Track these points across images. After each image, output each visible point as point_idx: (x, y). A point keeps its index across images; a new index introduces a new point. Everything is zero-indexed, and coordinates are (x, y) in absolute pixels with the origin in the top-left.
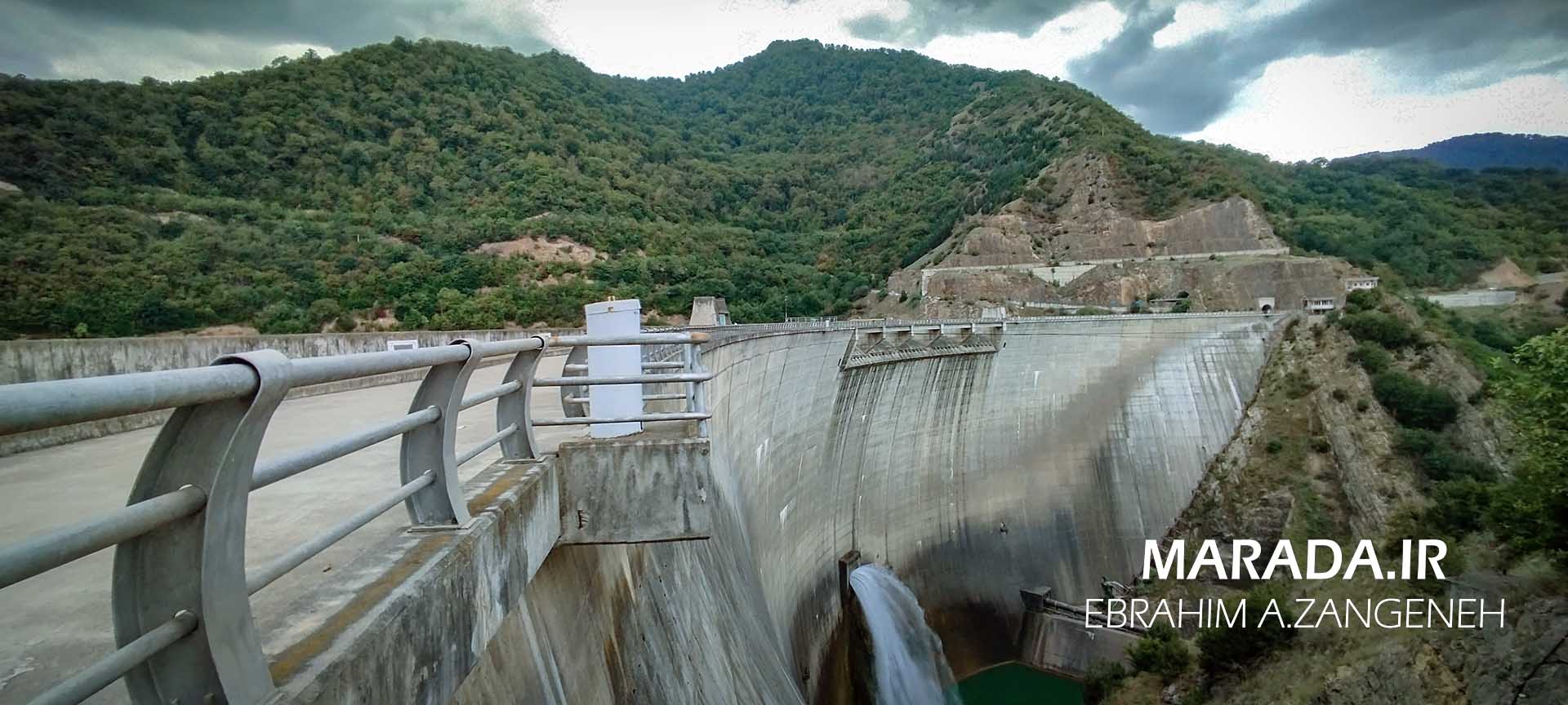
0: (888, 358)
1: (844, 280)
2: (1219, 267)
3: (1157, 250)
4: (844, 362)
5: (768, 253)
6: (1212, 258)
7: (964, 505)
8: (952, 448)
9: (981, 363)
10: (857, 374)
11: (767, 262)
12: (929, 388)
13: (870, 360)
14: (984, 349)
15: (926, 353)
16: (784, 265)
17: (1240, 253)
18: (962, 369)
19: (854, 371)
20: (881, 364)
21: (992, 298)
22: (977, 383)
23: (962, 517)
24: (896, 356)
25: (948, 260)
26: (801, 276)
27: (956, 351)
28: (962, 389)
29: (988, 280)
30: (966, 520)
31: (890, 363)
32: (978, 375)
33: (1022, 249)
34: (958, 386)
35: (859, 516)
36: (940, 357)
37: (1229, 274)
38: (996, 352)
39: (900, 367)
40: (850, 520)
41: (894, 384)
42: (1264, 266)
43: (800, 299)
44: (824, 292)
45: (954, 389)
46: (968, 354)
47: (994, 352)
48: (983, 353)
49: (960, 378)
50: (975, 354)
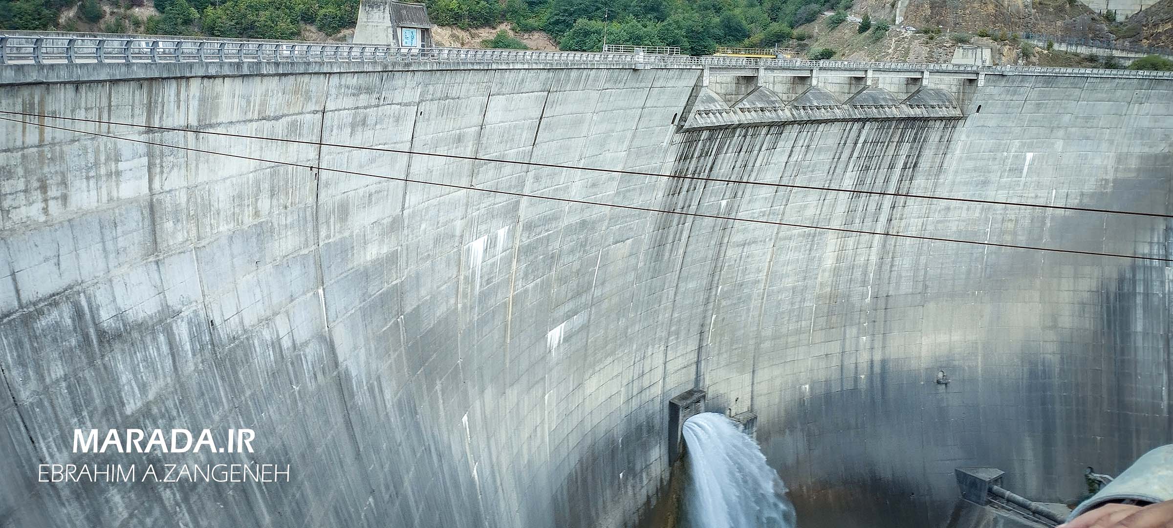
0: (769, 116)
4: (683, 119)
7: (884, 340)
8: (874, 258)
9: (934, 135)
10: (710, 139)
12: (841, 166)
13: (735, 118)
14: (943, 112)
15: (839, 114)
18: (901, 141)
19: (705, 135)
20: (756, 126)
22: (924, 164)
23: (878, 357)
24: (786, 114)
27: (895, 112)
28: (898, 171)
30: (884, 362)
31: (771, 125)
32: (928, 153)
34: (891, 167)
35: (709, 341)
36: (864, 121)
38: (963, 118)
39: (791, 133)
41: (780, 157)
45: (884, 171)
46: (915, 119)
47: (958, 119)
48: (941, 119)
49: (895, 156)
50: (926, 120)
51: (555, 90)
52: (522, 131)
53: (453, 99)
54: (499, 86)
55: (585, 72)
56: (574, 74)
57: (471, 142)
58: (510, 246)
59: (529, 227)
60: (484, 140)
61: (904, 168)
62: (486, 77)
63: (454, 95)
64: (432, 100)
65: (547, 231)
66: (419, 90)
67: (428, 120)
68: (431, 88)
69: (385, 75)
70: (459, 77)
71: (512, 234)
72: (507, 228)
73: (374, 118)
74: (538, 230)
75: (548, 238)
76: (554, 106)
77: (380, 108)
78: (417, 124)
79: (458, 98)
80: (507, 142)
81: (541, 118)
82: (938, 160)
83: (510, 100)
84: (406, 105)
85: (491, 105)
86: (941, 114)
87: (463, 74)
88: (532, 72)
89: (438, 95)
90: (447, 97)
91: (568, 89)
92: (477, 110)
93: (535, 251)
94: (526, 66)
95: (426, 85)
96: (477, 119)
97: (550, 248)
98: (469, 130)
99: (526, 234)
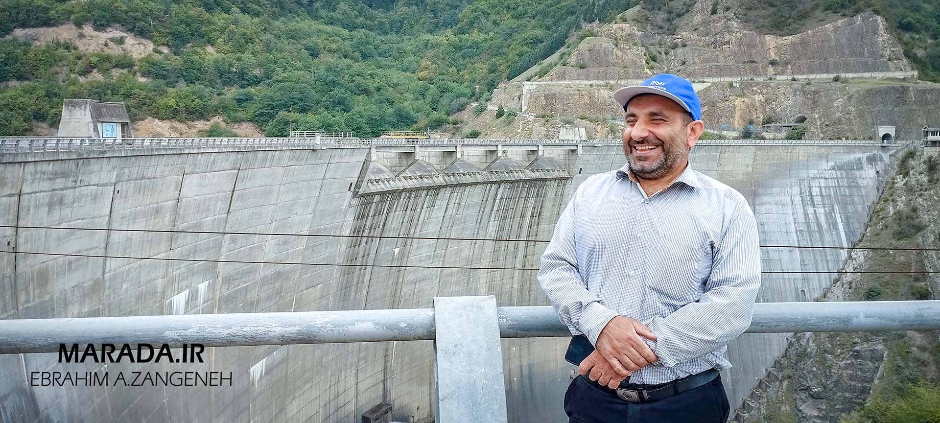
0: (427, 182)
1: (444, 91)
2: (843, 89)
3: (779, 69)
4: (358, 186)
6: (836, 79)
7: (529, 350)
8: (516, 286)
9: (551, 190)
10: (381, 201)
12: (486, 217)
13: (400, 185)
14: (555, 174)
15: (480, 178)
18: (527, 197)
19: (377, 198)
20: (417, 190)
22: (546, 213)
23: (525, 363)
24: (440, 180)
25: (552, 72)
27: (521, 176)
30: (530, 366)
31: (429, 188)
32: (548, 204)
34: (523, 216)
36: (499, 183)
37: (850, 98)
38: (570, 178)
39: (445, 194)
40: (379, 367)
41: (438, 213)
42: (888, 91)
45: (517, 219)
46: (536, 180)
48: (555, 179)
49: (525, 208)
50: (545, 180)
51: (244, 168)
52: (217, 202)
53: (149, 179)
54: (192, 167)
55: (270, 153)
56: (260, 155)
57: (169, 214)
58: (211, 297)
59: (228, 280)
60: (181, 211)
61: (532, 216)
62: (180, 160)
63: (149, 175)
64: (128, 180)
65: (245, 282)
66: (115, 173)
67: (126, 197)
68: (127, 171)
69: (81, 162)
70: (154, 160)
71: (212, 288)
72: (207, 282)
73: (71, 198)
74: (236, 282)
75: (246, 289)
76: (245, 180)
77: (77, 190)
78: (114, 201)
79: (154, 178)
80: (202, 212)
81: (233, 191)
82: (556, 210)
83: (204, 178)
84: (103, 185)
85: (187, 181)
86: (554, 176)
87: (157, 159)
88: (222, 154)
89: (135, 176)
90: (143, 178)
91: (256, 166)
92: (173, 186)
93: (235, 300)
94: (216, 150)
95: (122, 169)
96: (173, 193)
97: (249, 297)
98: (166, 203)
99: (225, 286)
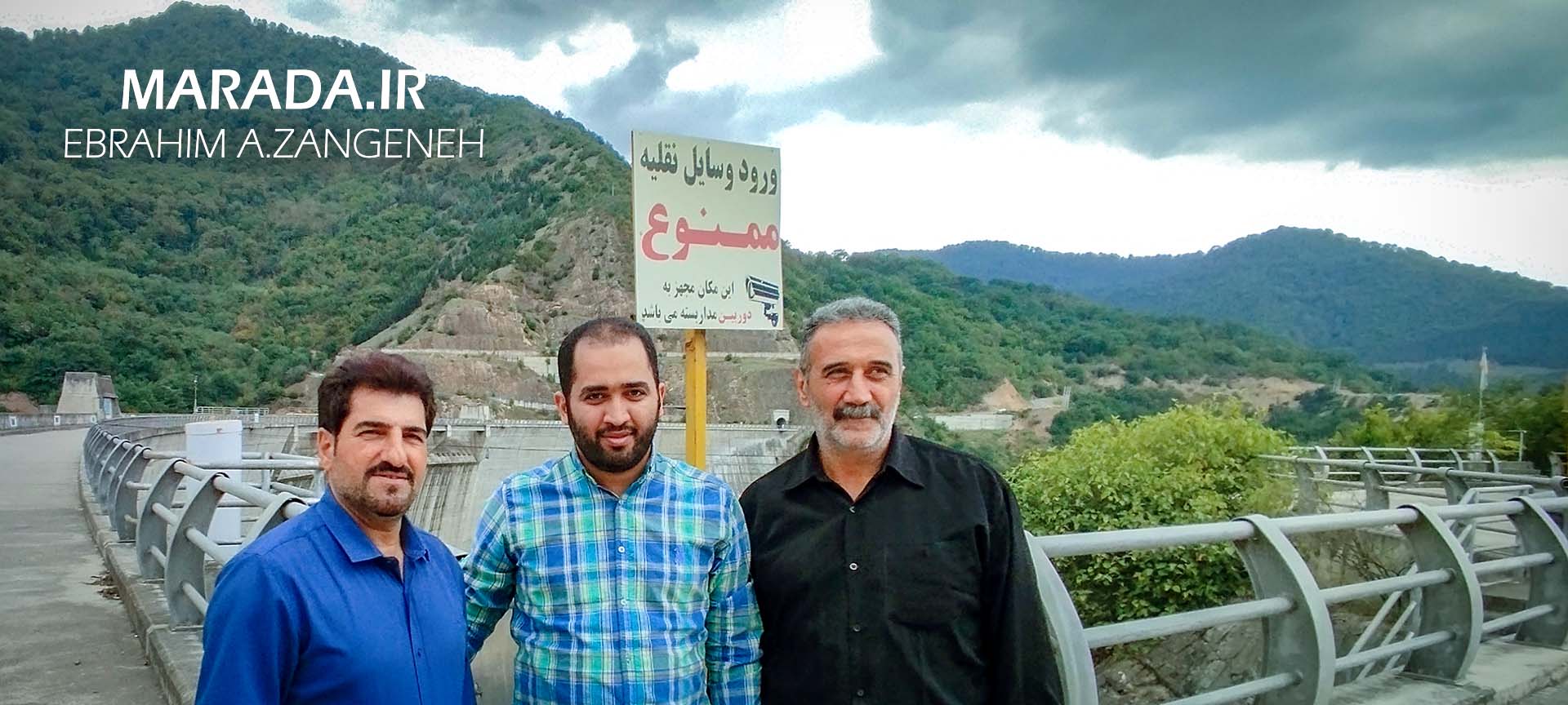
1: (274, 356)
2: (736, 370)
5: (162, 310)
6: (729, 359)
9: (456, 477)
11: (159, 323)
14: (461, 459)
16: (185, 330)
17: (757, 355)
18: (432, 485)
21: (472, 393)
25: (416, 338)
26: (212, 347)
29: (467, 368)
33: (512, 332)
37: (745, 379)
38: (477, 463)
42: (780, 373)
43: (209, 379)
44: (243, 372)
46: (441, 465)
47: (474, 464)
48: (461, 464)
49: (429, 498)
50: (450, 465)
61: (436, 508)
82: (461, 499)
86: (461, 461)
